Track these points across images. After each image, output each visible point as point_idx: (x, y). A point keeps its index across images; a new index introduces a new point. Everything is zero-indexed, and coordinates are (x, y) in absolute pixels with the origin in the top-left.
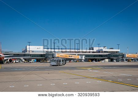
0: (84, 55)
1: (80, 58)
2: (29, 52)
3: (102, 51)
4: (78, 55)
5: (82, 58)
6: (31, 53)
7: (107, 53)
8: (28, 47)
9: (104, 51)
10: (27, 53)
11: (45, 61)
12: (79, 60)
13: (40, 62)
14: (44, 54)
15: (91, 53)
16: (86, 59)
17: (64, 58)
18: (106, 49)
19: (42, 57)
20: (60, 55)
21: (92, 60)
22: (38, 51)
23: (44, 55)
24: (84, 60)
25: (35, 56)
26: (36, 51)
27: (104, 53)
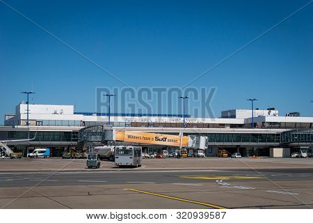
0: (204, 134)
1: (190, 146)
2: (28, 124)
3: (263, 123)
4: (185, 134)
5: (198, 143)
6: (33, 128)
7: (279, 128)
8: (23, 107)
9: (271, 123)
10: (22, 127)
11: (78, 154)
12: (188, 149)
13: (61, 155)
14: (73, 132)
15: (228, 130)
16: (210, 147)
17: (139, 145)
18: (274, 115)
19: (69, 140)
20: (127, 133)
21: (231, 151)
22: (55, 123)
23: (77, 133)
24: (205, 151)
25: (46, 137)
26: (49, 123)
27: (268, 128)
